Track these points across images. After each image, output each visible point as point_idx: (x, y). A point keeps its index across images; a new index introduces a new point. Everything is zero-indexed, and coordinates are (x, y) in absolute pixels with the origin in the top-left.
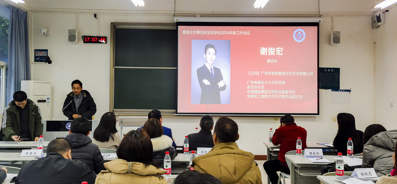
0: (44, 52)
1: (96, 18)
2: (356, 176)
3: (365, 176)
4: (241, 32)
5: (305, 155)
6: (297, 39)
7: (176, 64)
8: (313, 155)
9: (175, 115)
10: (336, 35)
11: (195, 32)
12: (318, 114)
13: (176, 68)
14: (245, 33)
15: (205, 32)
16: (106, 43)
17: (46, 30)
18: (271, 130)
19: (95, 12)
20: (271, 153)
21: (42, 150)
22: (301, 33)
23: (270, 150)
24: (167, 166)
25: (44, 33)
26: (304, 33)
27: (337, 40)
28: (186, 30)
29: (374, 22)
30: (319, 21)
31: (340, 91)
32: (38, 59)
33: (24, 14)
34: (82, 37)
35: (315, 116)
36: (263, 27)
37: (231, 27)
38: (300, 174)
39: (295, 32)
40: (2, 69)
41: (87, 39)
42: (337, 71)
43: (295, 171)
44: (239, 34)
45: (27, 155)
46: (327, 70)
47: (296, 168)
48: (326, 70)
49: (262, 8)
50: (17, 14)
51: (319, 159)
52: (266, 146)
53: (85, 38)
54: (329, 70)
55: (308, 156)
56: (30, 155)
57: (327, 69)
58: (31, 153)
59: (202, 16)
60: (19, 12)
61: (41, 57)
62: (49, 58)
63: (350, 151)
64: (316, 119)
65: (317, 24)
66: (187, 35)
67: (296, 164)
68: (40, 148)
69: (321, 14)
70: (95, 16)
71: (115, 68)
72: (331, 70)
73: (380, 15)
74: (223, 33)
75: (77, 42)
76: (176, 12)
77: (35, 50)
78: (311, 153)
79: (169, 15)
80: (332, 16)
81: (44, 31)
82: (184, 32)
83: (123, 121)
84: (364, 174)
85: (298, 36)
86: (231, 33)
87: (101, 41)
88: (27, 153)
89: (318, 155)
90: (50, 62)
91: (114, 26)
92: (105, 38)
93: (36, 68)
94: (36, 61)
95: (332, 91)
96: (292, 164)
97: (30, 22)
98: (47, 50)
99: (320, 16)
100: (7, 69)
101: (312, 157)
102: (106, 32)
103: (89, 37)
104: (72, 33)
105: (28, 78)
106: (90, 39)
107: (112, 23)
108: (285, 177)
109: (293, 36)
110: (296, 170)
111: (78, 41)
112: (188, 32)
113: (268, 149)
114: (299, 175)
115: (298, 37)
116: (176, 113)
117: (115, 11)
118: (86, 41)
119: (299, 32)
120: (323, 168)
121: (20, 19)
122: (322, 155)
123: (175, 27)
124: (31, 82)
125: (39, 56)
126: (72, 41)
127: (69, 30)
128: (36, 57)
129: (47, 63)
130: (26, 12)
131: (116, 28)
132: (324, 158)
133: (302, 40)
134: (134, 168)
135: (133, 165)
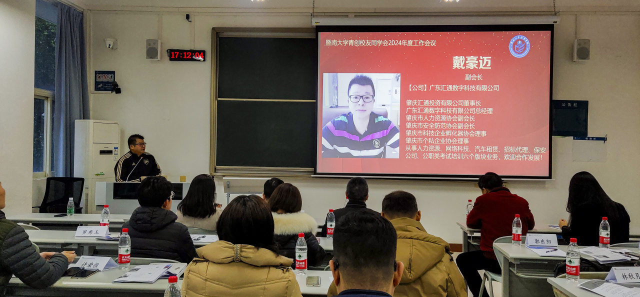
0: (110, 76)
1: (190, 20)
2: (614, 279)
3: (629, 281)
4: (421, 41)
5: (527, 244)
6: (516, 53)
7: (314, 95)
8: (540, 244)
9: (312, 176)
10: (583, 45)
11: (346, 42)
12: (550, 177)
13: (315, 101)
14: (428, 43)
15: (362, 42)
16: (204, 60)
17: (112, 41)
19: (188, 11)
20: (469, 240)
21: (106, 227)
22: (523, 42)
23: (469, 235)
25: (110, 45)
26: (528, 43)
27: (584, 54)
28: (332, 39)
30: (554, 22)
31: (589, 139)
32: (101, 86)
33: (79, 15)
34: (167, 51)
35: (545, 181)
36: (459, 33)
37: (405, 33)
38: (518, 274)
39: (512, 41)
40: (45, 102)
41: (175, 55)
42: (583, 106)
43: (510, 270)
44: (419, 44)
45: (84, 235)
46: (567, 105)
47: (511, 265)
48: (564, 105)
50: (68, 15)
51: (552, 251)
52: (461, 228)
53: (173, 53)
54: (569, 104)
55: (531, 246)
56: (89, 235)
57: (567, 102)
58: (91, 232)
59: (358, 15)
60: (71, 12)
61: (105, 83)
62: (117, 86)
64: (546, 186)
65: (550, 28)
66: (332, 47)
67: (511, 258)
69: (557, 10)
70: (188, 17)
71: (218, 101)
72: (572, 105)
74: (391, 44)
75: (159, 59)
76: (315, 11)
77: (96, 72)
78: (537, 241)
79: (304, 14)
80: (576, 14)
81: (110, 42)
82: (328, 42)
83: (231, 184)
84: (627, 276)
85: (518, 47)
87: (197, 58)
88: (85, 232)
89: (549, 244)
90: (118, 91)
91: (217, 33)
92: (202, 53)
93: (97, 100)
94: (97, 89)
95: (574, 139)
96: (506, 259)
97: (88, 28)
98: (113, 73)
99: (555, 14)
100: (53, 102)
101: (538, 248)
102: (205, 43)
103: (180, 51)
104: (152, 46)
105: (85, 115)
106: (179, 54)
107: (213, 29)
108: (493, 280)
109: (509, 47)
110: (511, 268)
111: (161, 59)
112: (334, 42)
113: (465, 234)
114: (517, 276)
115: (517, 49)
116: (315, 173)
117: (219, 10)
119: (518, 40)
120: (558, 265)
121: (73, 25)
122: (557, 244)
123: (315, 35)
124: (91, 122)
125: (102, 82)
126: (151, 58)
127: (147, 40)
128: (97, 83)
129: (114, 93)
130: (82, 13)
131: (220, 36)
132: (559, 250)
133: (524, 55)
134: (244, 254)
135: (243, 249)
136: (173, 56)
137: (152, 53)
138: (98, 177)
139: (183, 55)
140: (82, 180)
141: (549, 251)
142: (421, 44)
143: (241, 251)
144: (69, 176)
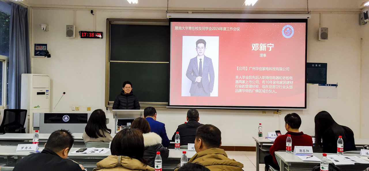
0: (44, 47)
1: (93, 14)
4: (231, 28)
5: (295, 152)
6: (286, 35)
7: (168, 59)
8: (302, 152)
9: (167, 107)
10: (324, 31)
11: (187, 28)
12: (305, 107)
13: (168, 62)
14: (235, 29)
15: (196, 28)
17: (45, 25)
18: (260, 125)
19: (92, 8)
20: (260, 147)
22: (290, 29)
23: (259, 145)
24: (157, 167)
25: (44, 28)
26: (292, 30)
27: (324, 36)
28: (179, 26)
29: (362, 19)
30: (308, 18)
31: (327, 85)
32: (38, 53)
33: (25, 10)
34: (79, 32)
35: (302, 110)
36: (253, 23)
37: (222, 23)
39: (284, 28)
40: (3, 63)
42: (324, 66)
44: (230, 30)
45: (22, 150)
47: (286, 165)
48: (313, 65)
49: (253, 5)
50: (17, 10)
51: (310, 157)
52: (255, 140)
53: (82, 33)
54: (316, 65)
55: (297, 154)
56: (26, 150)
57: (315, 64)
58: (26, 148)
59: (194, 12)
60: (20, 8)
61: (40, 51)
62: (48, 53)
63: (340, 149)
64: (303, 112)
65: (305, 21)
66: (179, 31)
67: (286, 162)
68: (36, 143)
69: (309, 11)
70: (92, 12)
71: (110, 62)
72: (318, 65)
73: (367, 11)
74: (214, 29)
75: (74, 37)
76: (169, 9)
77: (35, 44)
78: (301, 150)
79: (162, 11)
80: (320, 13)
81: (44, 26)
82: (176, 28)
83: (118, 114)
86: (221, 29)
87: (98, 36)
88: (22, 148)
89: (308, 153)
90: (49, 56)
91: (110, 22)
92: (101, 33)
93: (36, 61)
94: (36, 55)
95: (319, 85)
96: (282, 162)
97: (30, 18)
98: (46, 45)
99: (308, 13)
100: (8, 63)
101: (302, 155)
102: (102, 27)
103: (86, 32)
104: (70, 29)
105: (28, 71)
106: (87, 34)
109: (282, 32)
110: (285, 167)
112: (180, 28)
113: (257, 144)
115: (287, 33)
118: (83, 36)
119: (287, 28)
120: (315, 168)
121: (21, 15)
122: (312, 153)
123: (168, 23)
124: (31, 75)
125: (39, 50)
126: (70, 36)
127: (67, 26)
128: (36, 51)
129: (47, 57)
130: (27, 9)
131: (112, 24)
132: (314, 157)
133: (290, 36)
134: (123, 161)
135: (123, 159)
136: (83, 35)
137: (70, 33)
138: (36, 108)
139: (89, 35)
140: (26, 111)
141: (308, 158)
142: (231, 29)
143: (122, 160)
144: (18, 108)
